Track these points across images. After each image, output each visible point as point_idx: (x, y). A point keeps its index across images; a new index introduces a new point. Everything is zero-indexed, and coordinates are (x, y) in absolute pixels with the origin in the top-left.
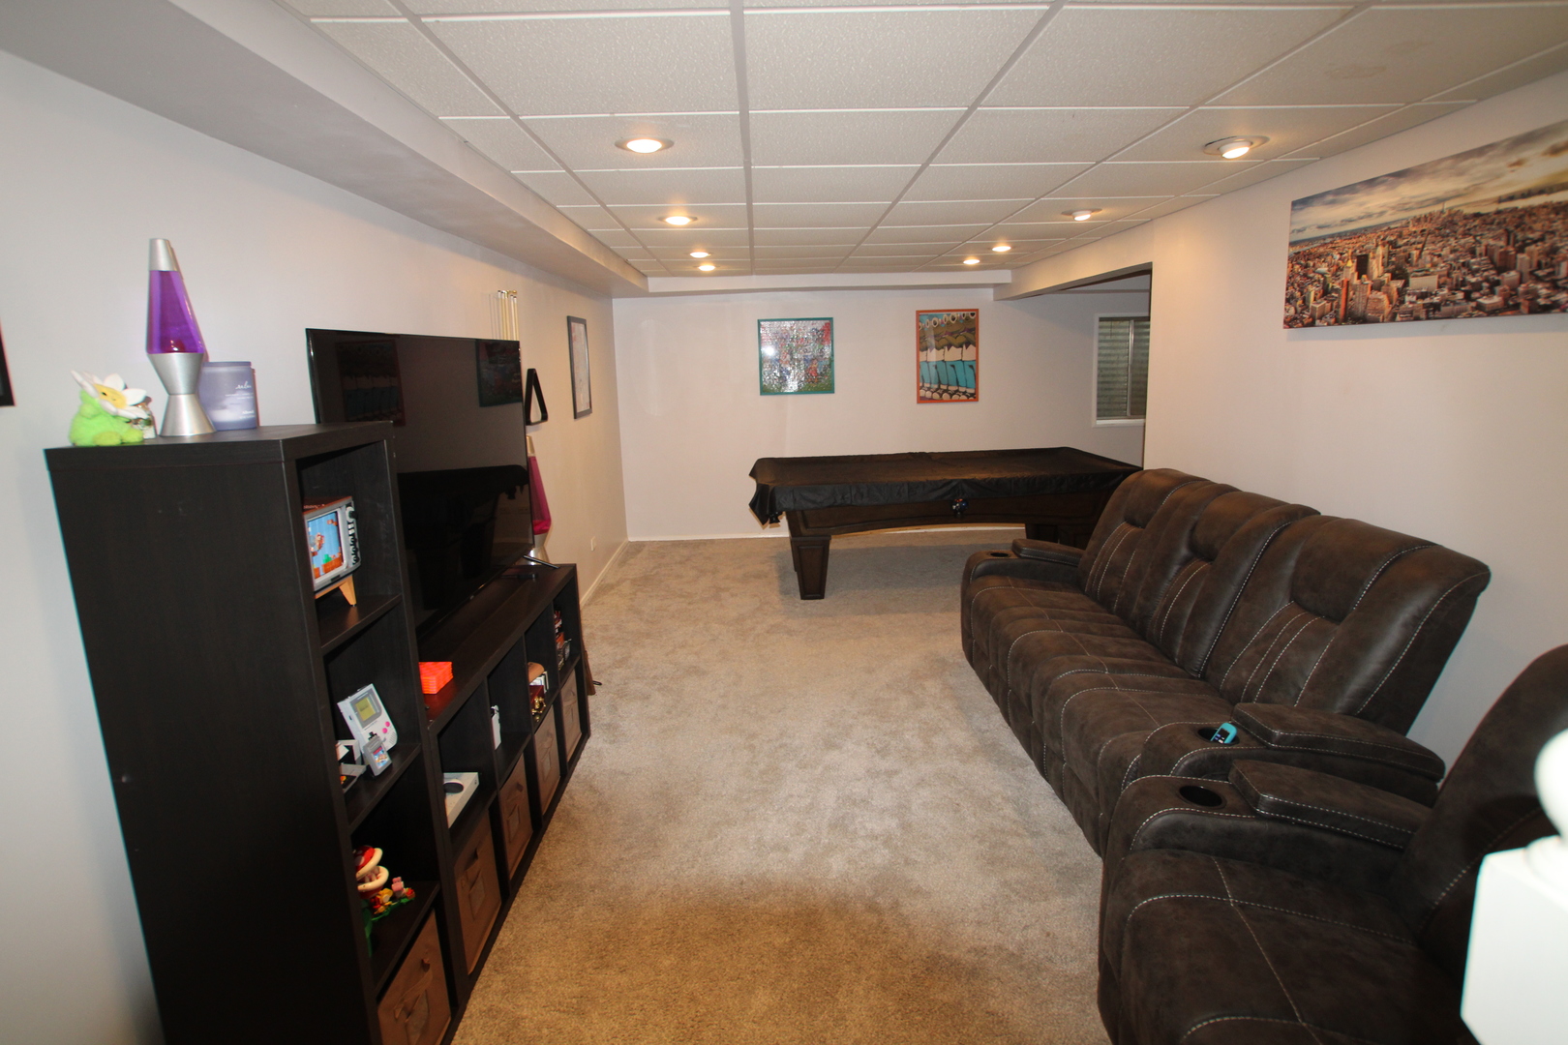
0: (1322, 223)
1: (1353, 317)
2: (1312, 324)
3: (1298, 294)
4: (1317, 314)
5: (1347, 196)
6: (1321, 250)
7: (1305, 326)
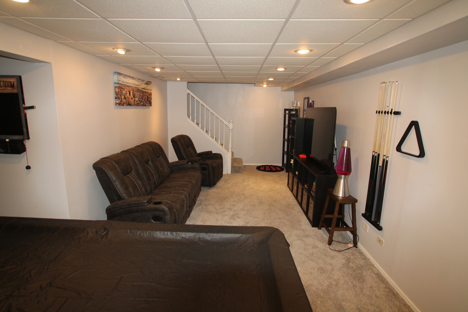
0: (123, 81)
1: (129, 104)
2: (123, 105)
3: (120, 97)
4: (124, 103)
5: (126, 77)
6: (123, 87)
7: (122, 105)
